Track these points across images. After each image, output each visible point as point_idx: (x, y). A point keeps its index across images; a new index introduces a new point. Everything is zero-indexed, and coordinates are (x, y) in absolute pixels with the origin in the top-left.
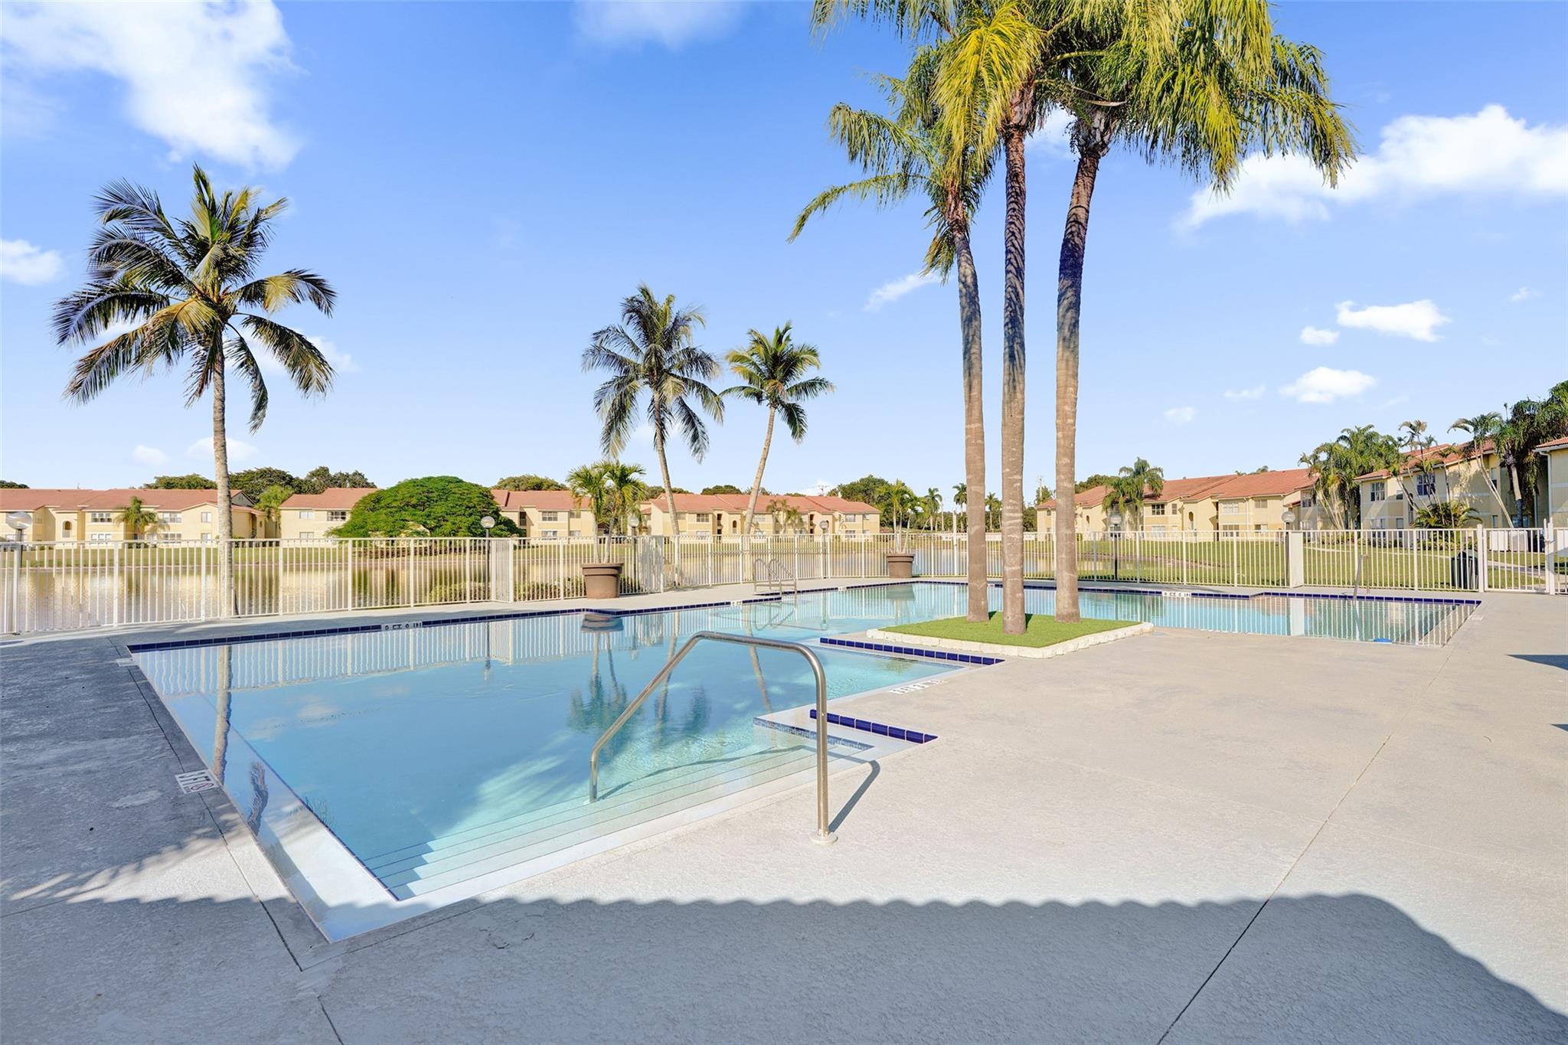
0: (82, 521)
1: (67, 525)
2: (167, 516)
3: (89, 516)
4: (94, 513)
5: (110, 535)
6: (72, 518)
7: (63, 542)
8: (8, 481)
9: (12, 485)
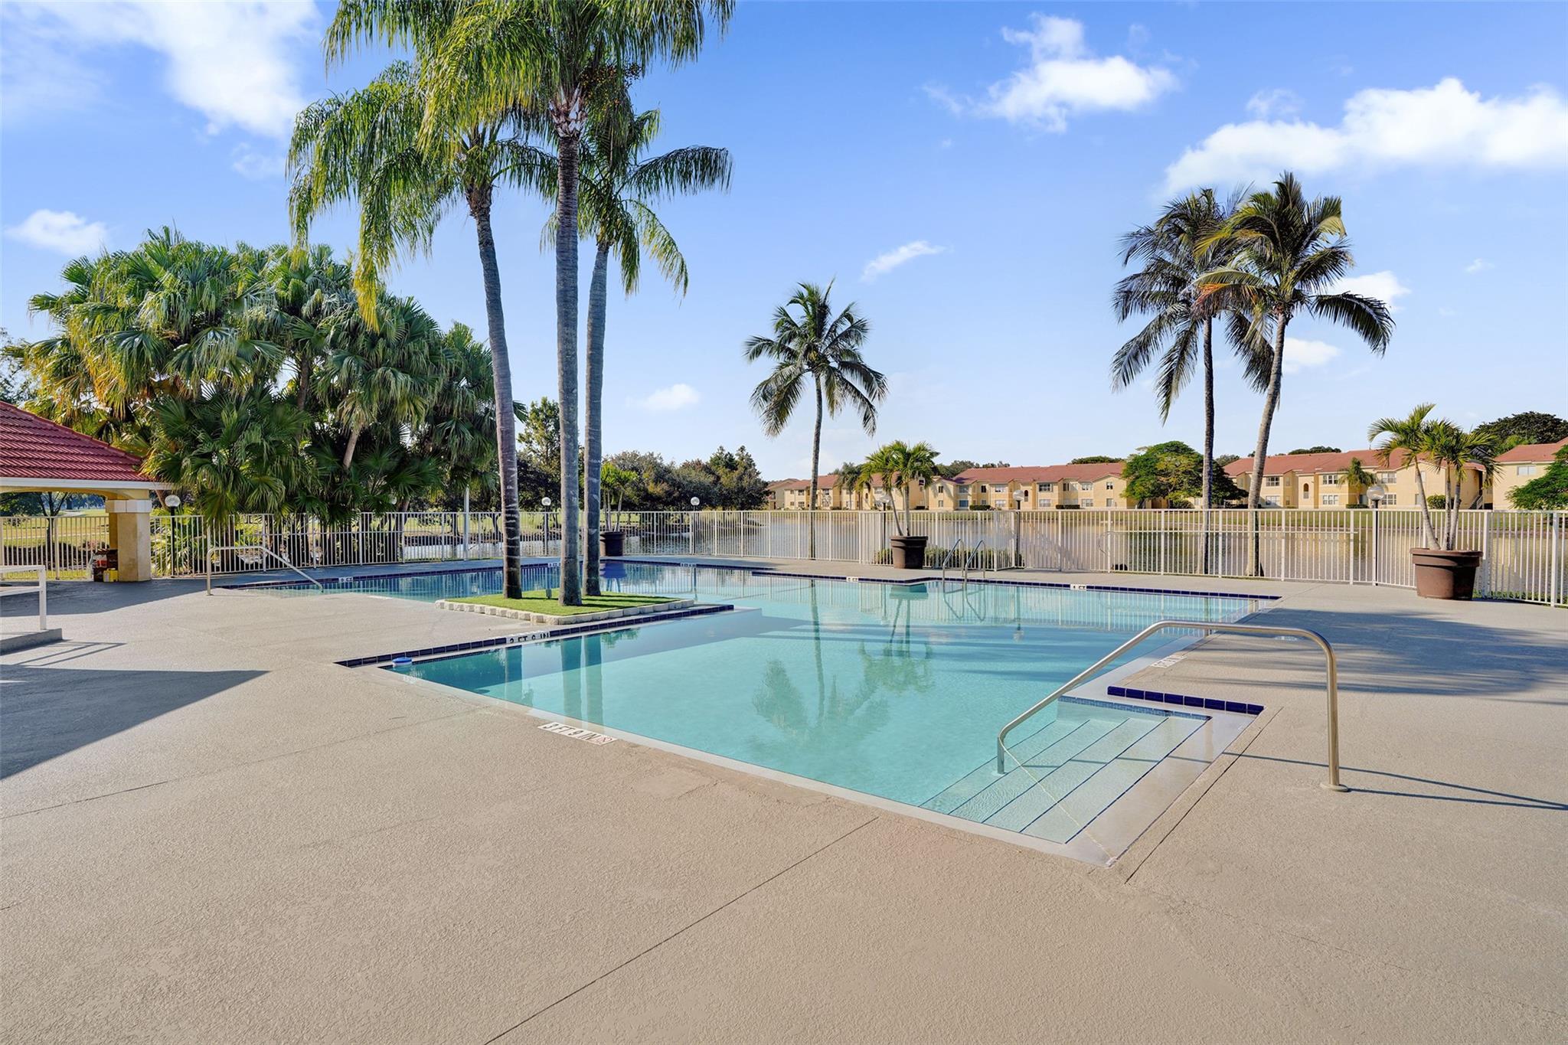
0: (1316, 482)
1: (1306, 487)
2: (1385, 476)
3: (1321, 478)
4: (1325, 476)
5: (1336, 496)
6: (1309, 480)
7: (1305, 504)
8: (1326, 447)
9: (1329, 450)
